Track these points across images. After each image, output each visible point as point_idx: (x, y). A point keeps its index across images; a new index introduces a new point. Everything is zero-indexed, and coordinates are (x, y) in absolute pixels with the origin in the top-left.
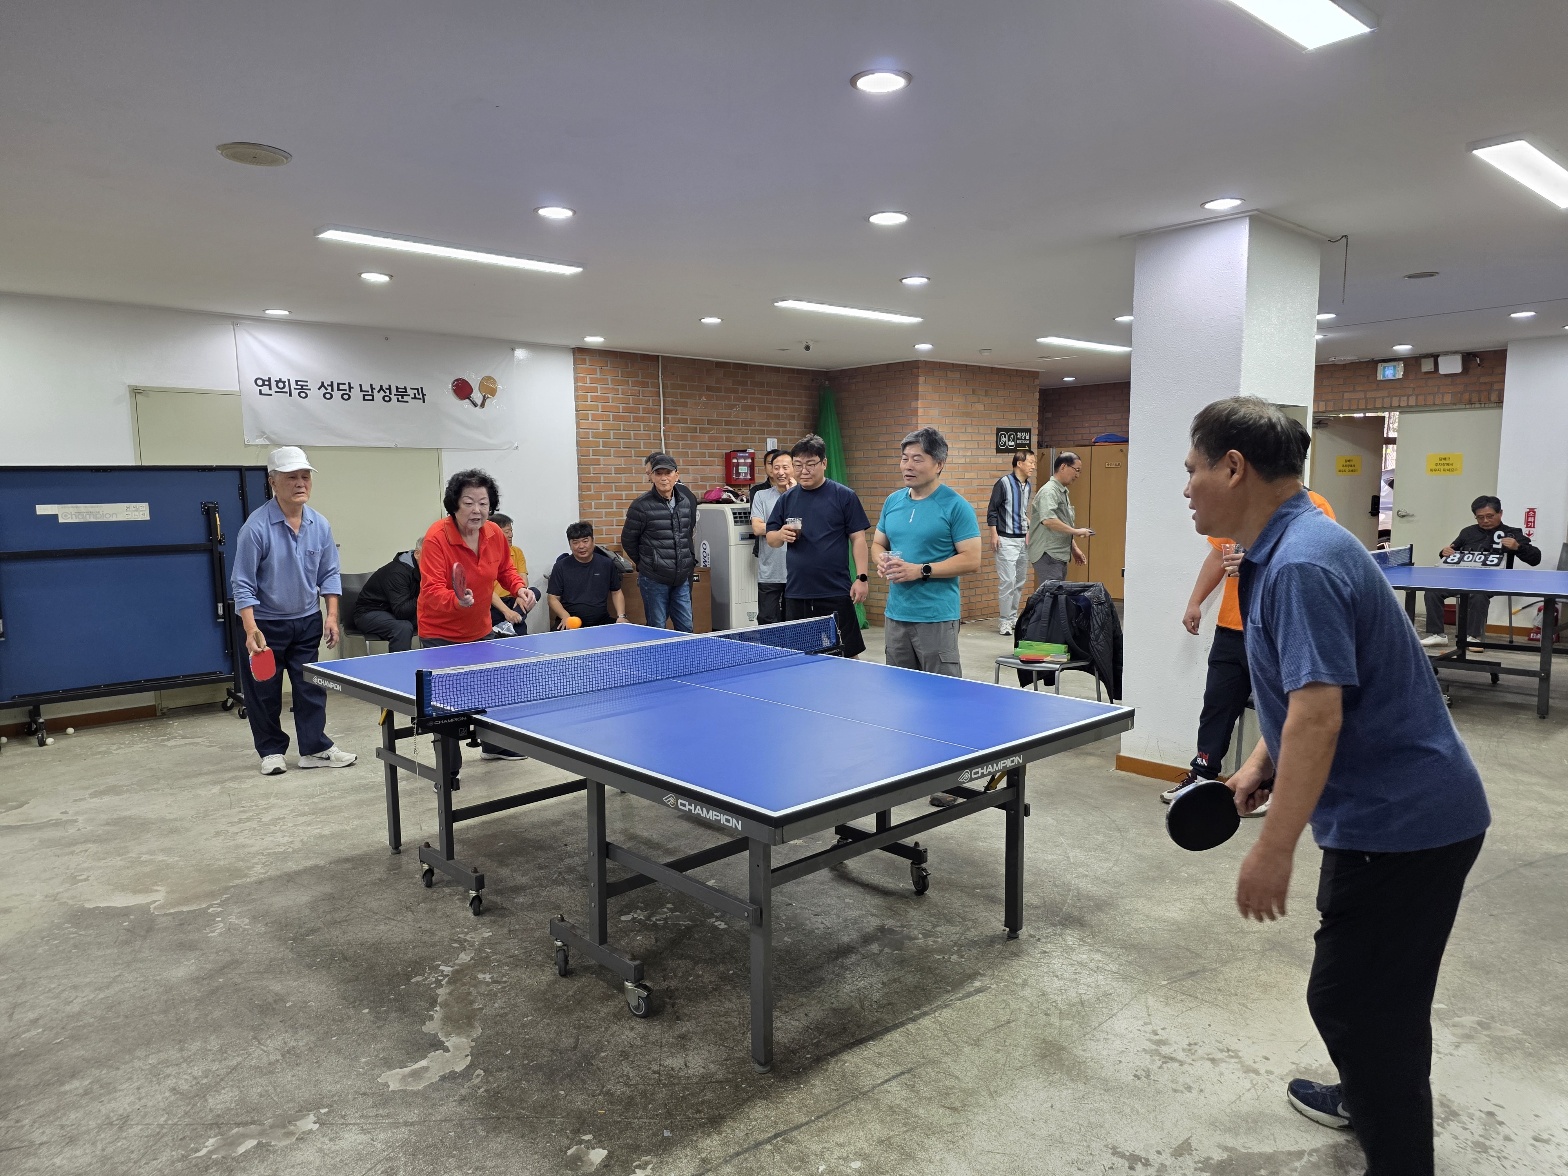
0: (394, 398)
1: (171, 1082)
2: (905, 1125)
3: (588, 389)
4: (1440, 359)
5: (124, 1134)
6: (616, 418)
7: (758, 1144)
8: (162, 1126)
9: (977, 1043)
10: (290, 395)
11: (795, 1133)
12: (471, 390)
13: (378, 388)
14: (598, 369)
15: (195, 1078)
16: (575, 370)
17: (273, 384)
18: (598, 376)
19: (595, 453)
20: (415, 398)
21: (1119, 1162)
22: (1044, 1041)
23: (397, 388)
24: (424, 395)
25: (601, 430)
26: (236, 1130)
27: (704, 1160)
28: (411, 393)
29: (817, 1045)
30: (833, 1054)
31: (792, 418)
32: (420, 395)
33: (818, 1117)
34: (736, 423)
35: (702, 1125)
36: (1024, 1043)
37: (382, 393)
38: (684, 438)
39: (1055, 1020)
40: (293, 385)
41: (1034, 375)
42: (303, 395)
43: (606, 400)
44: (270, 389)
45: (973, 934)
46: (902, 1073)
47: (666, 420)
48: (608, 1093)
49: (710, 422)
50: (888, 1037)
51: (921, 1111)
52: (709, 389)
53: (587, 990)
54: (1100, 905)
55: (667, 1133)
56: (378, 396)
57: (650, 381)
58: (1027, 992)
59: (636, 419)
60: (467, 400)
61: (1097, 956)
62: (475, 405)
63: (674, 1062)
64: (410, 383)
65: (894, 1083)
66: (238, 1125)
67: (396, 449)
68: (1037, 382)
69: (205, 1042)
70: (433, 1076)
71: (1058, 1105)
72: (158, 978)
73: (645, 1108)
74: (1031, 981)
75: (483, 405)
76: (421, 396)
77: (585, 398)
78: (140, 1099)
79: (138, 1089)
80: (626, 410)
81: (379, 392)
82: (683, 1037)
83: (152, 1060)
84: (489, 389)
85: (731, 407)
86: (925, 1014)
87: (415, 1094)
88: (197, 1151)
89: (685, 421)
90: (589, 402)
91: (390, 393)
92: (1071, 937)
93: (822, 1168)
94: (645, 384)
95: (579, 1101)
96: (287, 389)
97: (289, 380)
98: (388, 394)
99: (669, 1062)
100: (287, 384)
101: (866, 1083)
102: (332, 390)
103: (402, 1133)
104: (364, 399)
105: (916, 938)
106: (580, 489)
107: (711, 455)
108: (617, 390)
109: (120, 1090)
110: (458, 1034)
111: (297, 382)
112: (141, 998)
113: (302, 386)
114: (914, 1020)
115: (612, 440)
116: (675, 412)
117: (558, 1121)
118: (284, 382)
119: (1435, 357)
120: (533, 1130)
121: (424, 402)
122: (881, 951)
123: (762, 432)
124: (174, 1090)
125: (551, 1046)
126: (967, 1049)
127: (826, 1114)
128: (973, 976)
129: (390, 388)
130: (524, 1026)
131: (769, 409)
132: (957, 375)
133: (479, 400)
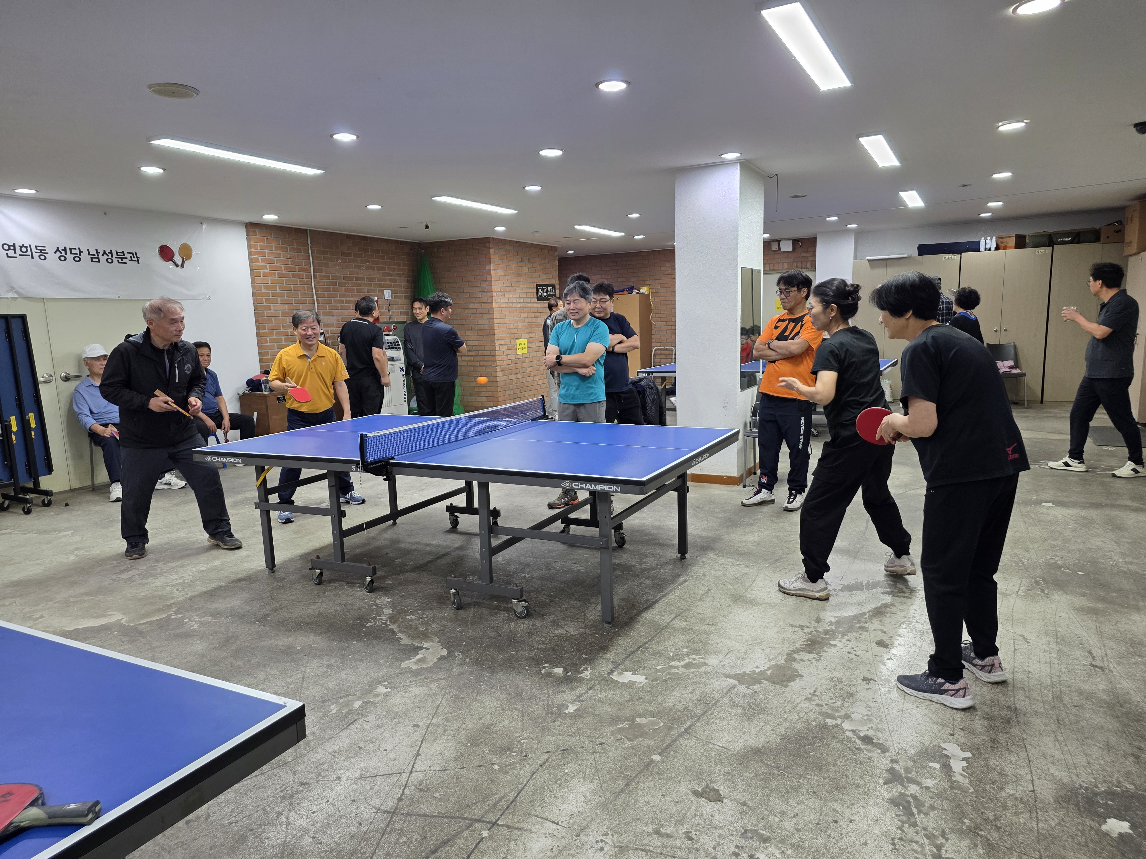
0: (115, 260)
2: (695, 633)
3: (259, 254)
4: (781, 243)
6: (280, 275)
7: (633, 652)
9: (701, 600)
10: (32, 257)
11: (647, 645)
12: (173, 254)
13: (102, 252)
14: (266, 239)
16: (248, 240)
17: (18, 249)
18: (266, 244)
19: (267, 301)
20: (131, 260)
21: (797, 629)
22: (731, 595)
25: (270, 284)
26: (341, 700)
27: (613, 662)
28: (128, 256)
29: (626, 613)
30: (637, 615)
31: (400, 276)
33: (652, 638)
35: (599, 651)
36: (723, 596)
37: (105, 257)
38: (328, 290)
39: (729, 586)
40: (34, 250)
41: (554, 249)
42: (42, 257)
43: (271, 262)
44: (15, 252)
45: (662, 560)
46: (676, 617)
48: (537, 648)
50: (657, 605)
51: (697, 628)
52: (343, 254)
53: (479, 612)
54: (715, 540)
55: (585, 656)
56: (103, 259)
57: (302, 248)
58: (708, 578)
59: (294, 276)
60: (171, 262)
61: (729, 560)
62: (177, 266)
63: (560, 631)
64: (127, 249)
65: (675, 620)
66: (340, 698)
67: (119, 299)
68: (557, 254)
69: (266, 672)
70: (432, 659)
71: (755, 615)
72: (185, 652)
73: (564, 650)
74: (706, 574)
75: (182, 266)
77: (257, 261)
80: (288, 269)
81: (103, 255)
82: (554, 622)
84: (187, 253)
85: (359, 267)
86: (667, 594)
87: (430, 668)
88: (330, 711)
90: (260, 264)
91: (112, 256)
92: (712, 555)
93: (671, 654)
95: (526, 654)
96: (29, 253)
97: (30, 246)
99: (557, 632)
100: (29, 248)
101: (664, 623)
102: (66, 254)
103: (443, 683)
104: (92, 261)
105: (636, 566)
106: (257, 328)
107: (348, 302)
110: (426, 642)
111: (36, 247)
113: (41, 250)
114: (664, 596)
115: (278, 291)
116: (321, 271)
117: (523, 663)
118: (26, 247)
119: (779, 241)
120: (514, 668)
121: (138, 263)
122: (623, 573)
125: (486, 637)
126: (699, 603)
127: (655, 636)
128: (677, 576)
129: (111, 252)
130: (459, 632)
131: (383, 269)
132: (512, 248)
133: (179, 263)
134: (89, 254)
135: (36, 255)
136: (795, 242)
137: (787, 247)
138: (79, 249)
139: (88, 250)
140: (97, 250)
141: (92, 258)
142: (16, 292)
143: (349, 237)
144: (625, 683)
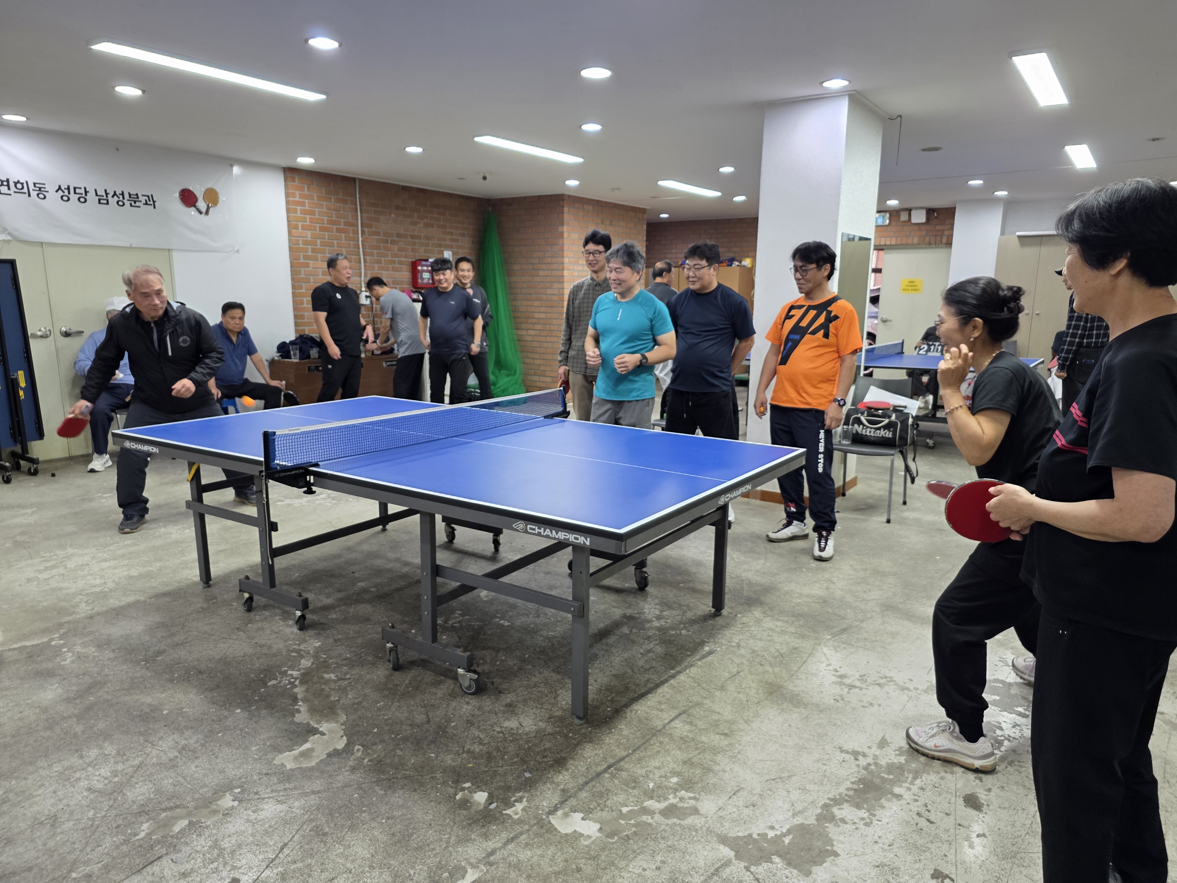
0: (127, 203)
1: (84, 784)
2: (697, 749)
3: (297, 203)
4: (912, 212)
5: (59, 830)
6: (322, 229)
7: (599, 775)
8: (93, 820)
9: (722, 688)
10: (29, 195)
11: (622, 763)
12: (196, 200)
13: (112, 194)
14: (306, 187)
15: (106, 778)
16: (286, 187)
17: (12, 185)
18: (306, 192)
19: (306, 257)
20: (146, 204)
21: (848, 757)
22: (767, 683)
23: (130, 195)
24: (154, 202)
25: (309, 239)
26: (164, 815)
27: (563, 790)
28: (143, 199)
29: (612, 701)
30: (626, 706)
31: (463, 235)
32: (151, 201)
33: (634, 751)
34: (418, 237)
35: (552, 766)
36: (754, 685)
37: (116, 198)
38: (378, 248)
39: (769, 668)
40: (31, 187)
41: (643, 211)
42: (41, 196)
43: (312, 213)
44: (9, 189)
45: (689, 615)
46: (680, 714)
47: (363, 232)
48: (469, 751)
49: (398, 235)
50: (660, 690)
51: (704, 739)
52: (397, 208)
53: (419, 678)
54: (767, 590)
55: (527, 775)
56: (113, 201)
57: (349, 199)
58: (742, 651)
59: (339, 230)
60: (193, 208)
61: (779, 623)
62: (201, 213)
63: (512, 724)
64: (141, 191)
65: (677, 721)
66: (165, 810)
67: (131, 248)
68: (645, 216)
69: (101, 749)
70: (320, 754)
71: (793, 724)
72: (29, 701)
73: (503, 758)
74: (742, 644)
75: (207, 213)
76: (152, 203)
77: (295, 211)
78: (60, 800)
79: (55, 792)
80: (331, 222)
81: (113, 196)
82: (510, 705)
83: (57, 768)
84: (212, 197)
85: (415, 224)
86: (679, 672)
87: (312, 769)
88: (136, 835)
89: (377, 234)
90: (299, 215)
91: (124, 198)
92: (757, 613)
93: (651, 785)
94: (345, 202)
95: (449, 760)
96: (25, 190)
97: (27, 182)
98: (121, 198)
99: (507, 724)
100: (25, 185)
101: (658, 724)
102: (69, 193)
103: (314, 800)
104: (99, 203)
105: (652, 621)
106: (294, 287)
107: (400, 263)
108: (322, 205)
109: (37, 796)
110: (327, 721)
111: (35, 184)
112: (20, 719)
113: (40, 188)
114: (673, 677)
116: (370, 226)
117: (439, 776)
118: (22, 184)
119: (909, 210)
120: (421, 785)
121: (154, 207)
122: (631, 631)
123: (440, 246)
124: (89, 789)
125: (409, 722)
126: (718, 693)
127: (639, 748)
128: (702, 644)
129: (123, 194)
130: (379, 709)
131: (444, 227)
132: (590, 208)
133: (203, 208)
134: (97, 195)
135: (34, 194)
136: (930, 212)
137: (919, 217)
138: (85, 188)
139: (96, 190)
140: (106, 191)
141: (99, 200)
142: (10, 234)
143: (405, 188)
144: (566, 835)
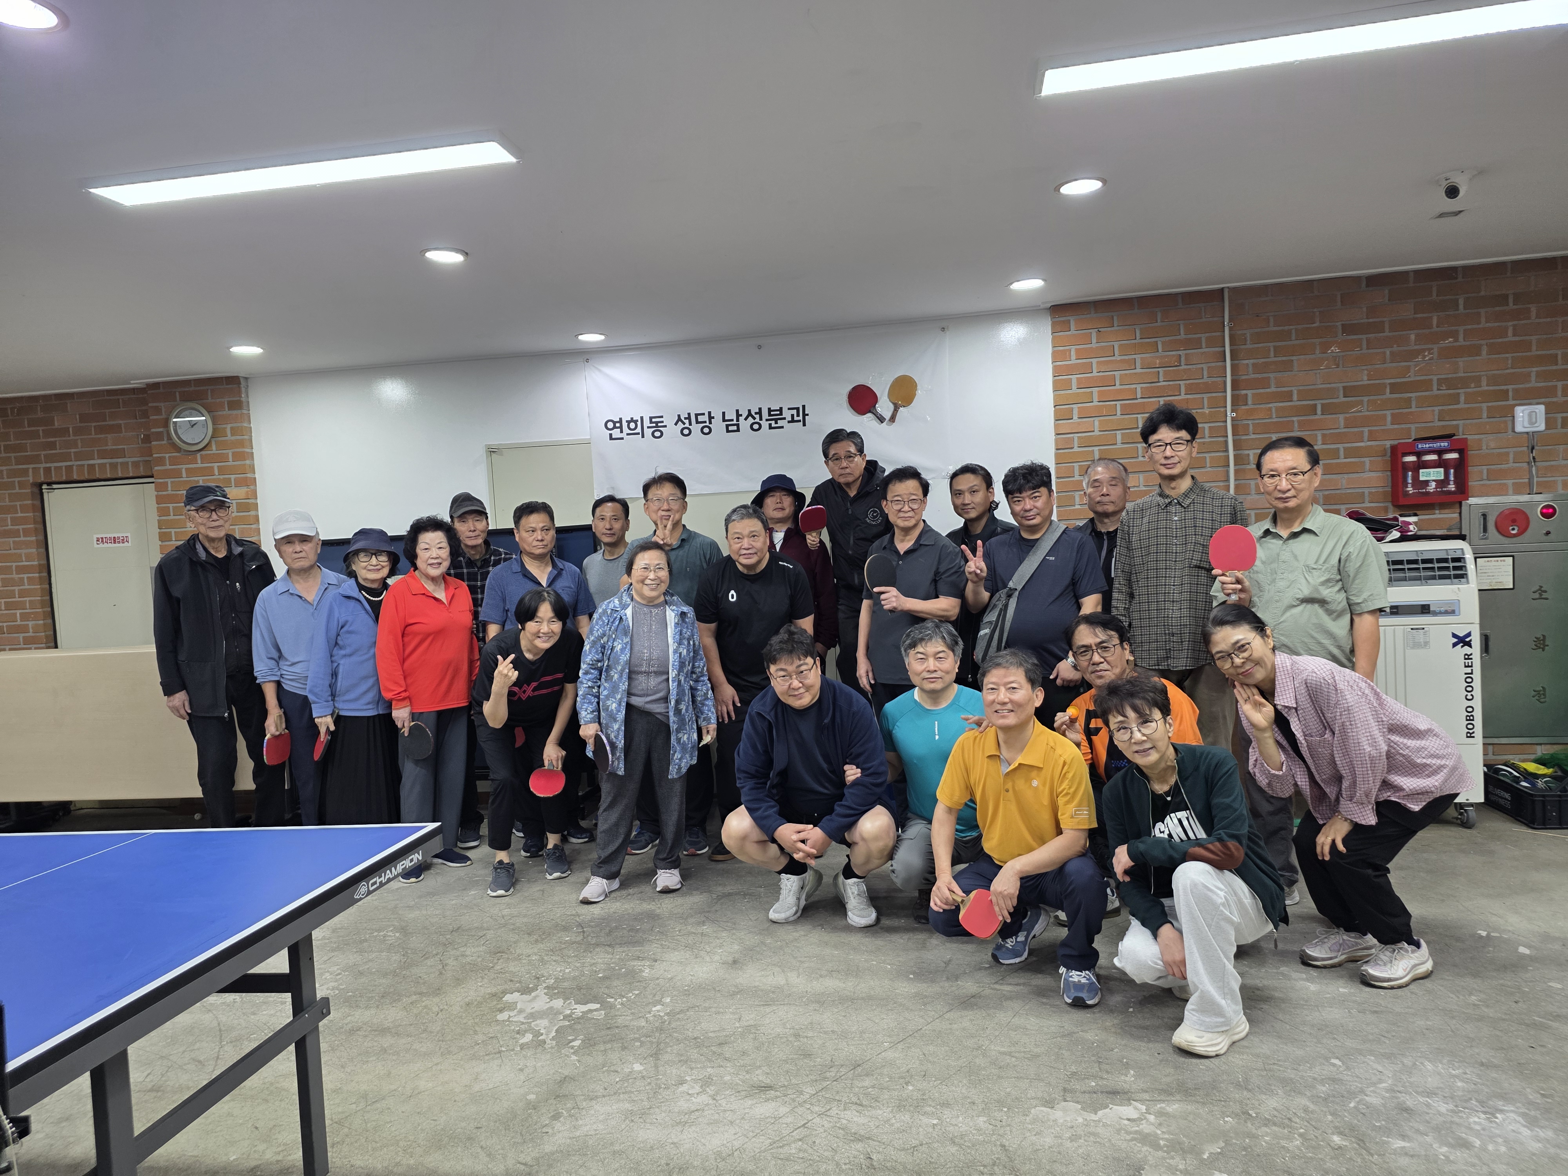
0: (765, 424)
3: (1075, 369)
10: (642, 435)
12: (875, 400)
13: (745, 414)
16: (1056, 342)
17: (625, 425)
18: (1094, 345)
20: (793, 421)
23: (770, 410)
24: (805, 416)
28: (787, 414)
32: (800, 416)
34: (1420, 385)
37: (750, 420)
40: (647, 423)
42: (657, 434)
44: (622, 432)
47: (1238, 400)
49: (1351, 391)
56: (745, 424)
57: (1203, 337)
60: (869, 415)
62: (881, 419)
64: (786, 402)
75: (893, 419)
77: (1067, 385)
84: (905, 391)
89: (1283, 396)
90: (1077, 390)
91: (761, 419)
94: (1192, 344)
96: (639, 430)
97: (642, 418)
98: (757, 419)
100: (639, 423)
102: (690, 424)
104: (728, 431)
108: (1132, 363)
111: (651, 418)
113: (657, 423)
116: (1259, 384)
118: (636, 422)
121: (804, 425)
123: (1505, 396)
129: (760, 413)
131: (1518, 346)
133: (887, 412)
134: (724, 420)
138: (710, 413)
139: (724, 413)
140: (737, 411)
141: (727, 426)
